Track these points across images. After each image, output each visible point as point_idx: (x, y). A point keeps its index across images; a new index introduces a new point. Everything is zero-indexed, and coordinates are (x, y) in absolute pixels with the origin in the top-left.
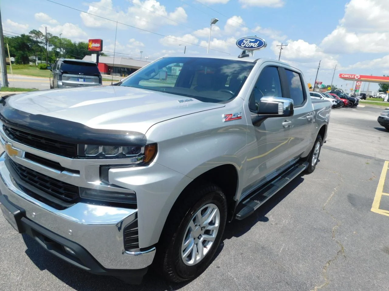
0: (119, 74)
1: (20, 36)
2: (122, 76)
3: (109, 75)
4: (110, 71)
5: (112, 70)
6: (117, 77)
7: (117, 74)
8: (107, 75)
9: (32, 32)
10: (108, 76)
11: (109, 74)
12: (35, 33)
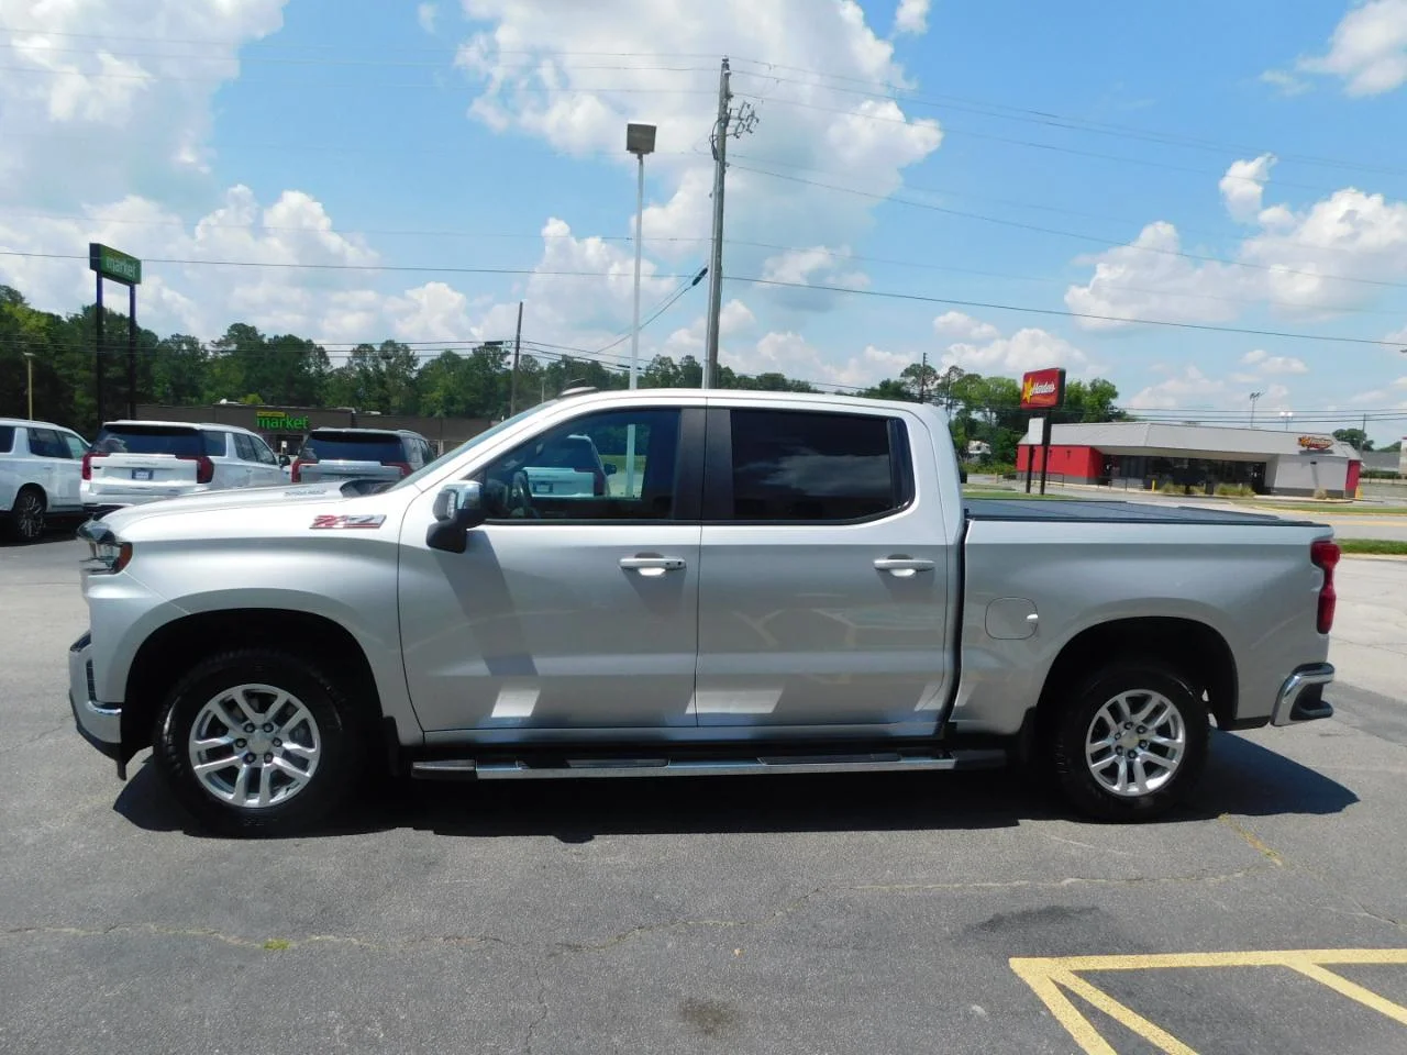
0: (1140, 482)
1: (878, 387)
2: (1148, 487)
3: (1101, 487)
4: (1109, 473)
5: (1118, 469)
6: (1129, 490)
7: (1130, 480)
8: (1096, 486)
9: (908, 372)
10: (1098, 491)
11: (1104, 482)
12: (916, 375)
